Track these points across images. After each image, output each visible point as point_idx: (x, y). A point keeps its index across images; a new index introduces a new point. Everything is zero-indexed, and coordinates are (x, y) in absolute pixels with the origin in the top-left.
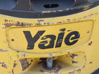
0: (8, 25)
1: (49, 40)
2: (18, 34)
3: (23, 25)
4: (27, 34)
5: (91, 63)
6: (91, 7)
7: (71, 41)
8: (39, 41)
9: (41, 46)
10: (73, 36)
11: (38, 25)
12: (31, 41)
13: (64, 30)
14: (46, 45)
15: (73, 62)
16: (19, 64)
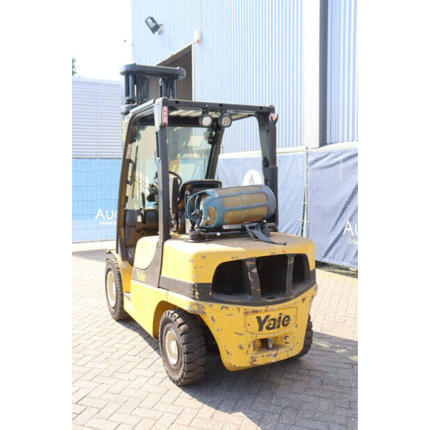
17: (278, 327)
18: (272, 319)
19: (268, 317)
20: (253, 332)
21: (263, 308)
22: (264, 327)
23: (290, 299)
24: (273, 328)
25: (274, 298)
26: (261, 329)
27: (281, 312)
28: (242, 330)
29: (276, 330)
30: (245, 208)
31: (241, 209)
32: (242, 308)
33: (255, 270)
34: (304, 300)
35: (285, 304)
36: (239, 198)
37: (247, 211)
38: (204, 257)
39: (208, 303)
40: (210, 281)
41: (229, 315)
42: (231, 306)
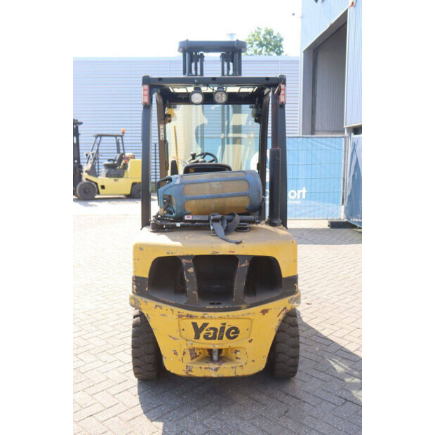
0: (180, 316)
1: (212, 331)
2: (188, 324)
3: (191, 317)
4: (195, 325)
5: (253, 361)
6: (249, 307)
7: (232, 336)
8: (204, 332)
9: (206, 337)
10: (233, 331)
11: (203, 317)
12: (197, 331)
13: (225, 324)
14: (210, 336)
15: (237, 358)
16: (188, 353)
17: (221, 338)
18: (211, 329)
19: (205, 325)
20: (189, 338)
21: (200, 314)
22: (202, 335)
23: (239, 309)
24: (214, 338)
25: (219, 304)
26: (197, 337)
27: (224, 321)
28: (177, 335)
29: (217, 341)
30: (213, 198)
31: (207, 198)
32: (176, 310)
33: (191, 270)
34: (264, 312)
35: (231, 314)
36: (207, 186)
37: (216, 201)
38: (141, 249)
39: (144, 299)
40: (146, 275)
41: (162, 315)
42: (165, 307)
